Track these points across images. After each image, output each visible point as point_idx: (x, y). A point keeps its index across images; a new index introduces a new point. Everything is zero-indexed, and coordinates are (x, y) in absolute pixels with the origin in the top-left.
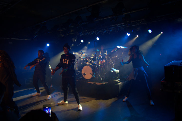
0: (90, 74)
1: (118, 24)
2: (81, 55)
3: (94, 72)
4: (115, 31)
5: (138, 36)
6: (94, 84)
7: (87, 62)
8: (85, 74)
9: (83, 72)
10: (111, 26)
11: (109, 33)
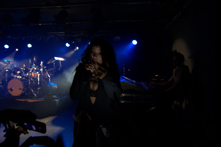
0: (20, 89)
1: (58, 33)
2: (6, 64)
3: (25, 87)
4: (54, 40)
5: (78, 48)
6: (25, 101)
7: (15, 73)
8: (11, 90)
9: (9, 87)
10: (49, 33)
11: (46, 41)
